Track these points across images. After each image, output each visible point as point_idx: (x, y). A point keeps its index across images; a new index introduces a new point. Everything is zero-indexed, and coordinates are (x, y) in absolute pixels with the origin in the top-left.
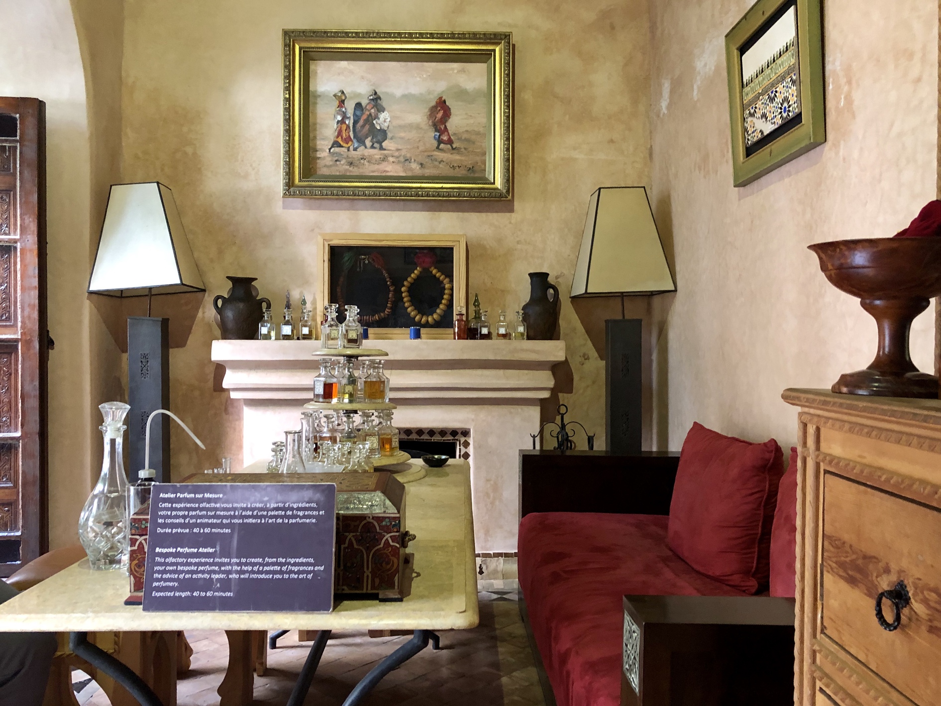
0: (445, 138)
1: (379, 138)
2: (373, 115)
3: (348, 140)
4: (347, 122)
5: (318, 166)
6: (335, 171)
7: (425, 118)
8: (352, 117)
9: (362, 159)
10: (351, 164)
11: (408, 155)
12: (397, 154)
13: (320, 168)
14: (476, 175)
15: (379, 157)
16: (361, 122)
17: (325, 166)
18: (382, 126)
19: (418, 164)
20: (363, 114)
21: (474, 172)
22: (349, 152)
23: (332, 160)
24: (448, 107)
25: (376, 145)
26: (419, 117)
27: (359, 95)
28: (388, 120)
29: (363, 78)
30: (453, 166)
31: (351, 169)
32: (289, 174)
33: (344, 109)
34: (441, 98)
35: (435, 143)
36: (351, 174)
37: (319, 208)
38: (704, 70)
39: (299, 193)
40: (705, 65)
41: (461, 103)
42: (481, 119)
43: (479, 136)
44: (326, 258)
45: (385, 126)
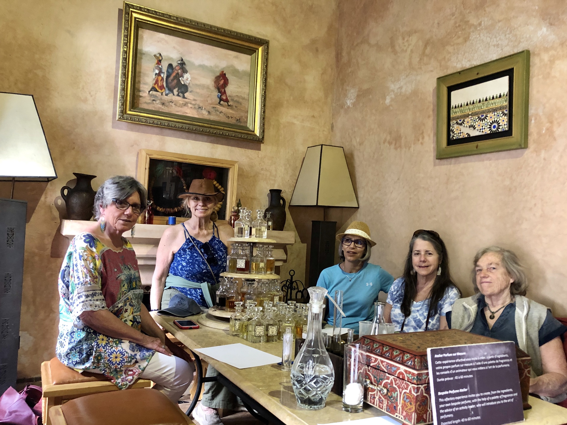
0: (224, 98)
1: (183, 90)
2: (180, 74)
3: (162, 87)
4: (162, 75)
5: (140, 102)
6: (151, 107)
7: (213, 83)
8: (166, 73)
9: (171, 102)
10: (163, 104)
11: (201, 105)
12: (193, 102)
13: (141, 103)
14: (241, 124)
15: (182, 102)
16: (172, 77)
17: (146, 103)
18: (185, 82)
19: (207, 111)
20: (173, 72)
21: (240, 122)
22: (162, 96)
23: (150, 100)
24: (227, 78)
25: (181, 94)
26: (209, 81)
27: (171, 59)
28: (190, 79)
29: (174, 47)
30: (228, 116)
31: (163, 107)
32: (124, 104)
33: (160, 66)
34: (223, 72)
35: (218, 100)
36: (163, 111)
37: (138, 131)
38: (399, 90)
39: (131, 119)
40: (401, 88)
41: (235, 78)
42: (246, 90)
43: (244, 100)
44: (147, 166)
45: (187, 83)
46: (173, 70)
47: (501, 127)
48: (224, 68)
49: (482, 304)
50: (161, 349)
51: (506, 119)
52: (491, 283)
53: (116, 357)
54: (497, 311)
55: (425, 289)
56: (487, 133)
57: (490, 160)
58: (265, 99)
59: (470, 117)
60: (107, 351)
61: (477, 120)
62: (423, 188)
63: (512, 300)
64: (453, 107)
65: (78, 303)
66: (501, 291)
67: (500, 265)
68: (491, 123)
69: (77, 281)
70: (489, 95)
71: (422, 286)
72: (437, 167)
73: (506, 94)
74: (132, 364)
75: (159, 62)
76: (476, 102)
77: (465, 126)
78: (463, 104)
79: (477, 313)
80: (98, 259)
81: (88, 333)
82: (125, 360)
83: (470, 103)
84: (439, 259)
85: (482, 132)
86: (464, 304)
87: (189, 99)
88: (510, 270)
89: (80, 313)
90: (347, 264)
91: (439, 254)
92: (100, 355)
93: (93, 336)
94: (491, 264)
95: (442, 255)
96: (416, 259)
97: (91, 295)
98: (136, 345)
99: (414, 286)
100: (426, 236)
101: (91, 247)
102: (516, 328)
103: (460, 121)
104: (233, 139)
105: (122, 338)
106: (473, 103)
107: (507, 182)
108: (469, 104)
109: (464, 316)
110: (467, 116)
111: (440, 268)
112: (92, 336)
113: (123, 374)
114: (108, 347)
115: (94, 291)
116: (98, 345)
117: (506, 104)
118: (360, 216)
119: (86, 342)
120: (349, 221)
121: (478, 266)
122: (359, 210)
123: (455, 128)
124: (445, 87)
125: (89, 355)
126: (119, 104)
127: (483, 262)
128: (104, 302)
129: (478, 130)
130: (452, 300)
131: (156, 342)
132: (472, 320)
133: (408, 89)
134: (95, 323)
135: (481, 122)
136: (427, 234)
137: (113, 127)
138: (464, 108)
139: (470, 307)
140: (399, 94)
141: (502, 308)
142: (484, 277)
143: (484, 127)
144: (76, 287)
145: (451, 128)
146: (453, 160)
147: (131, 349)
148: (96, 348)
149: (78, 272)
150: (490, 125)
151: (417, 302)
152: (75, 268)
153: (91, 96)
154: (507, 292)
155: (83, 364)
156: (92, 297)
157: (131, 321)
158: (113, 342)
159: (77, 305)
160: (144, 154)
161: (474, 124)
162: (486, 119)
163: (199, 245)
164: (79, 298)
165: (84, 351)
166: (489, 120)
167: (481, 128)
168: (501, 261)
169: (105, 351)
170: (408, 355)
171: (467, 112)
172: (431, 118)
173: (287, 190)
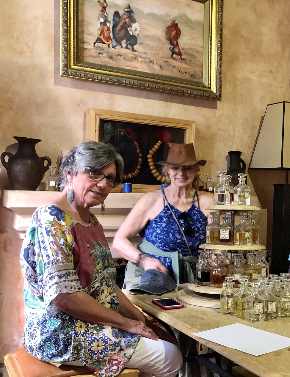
0: (177, 51)
1: (132, 42)
2: (128, 23)
3: (108, 39)
4: (108, 25)
5: (85, 55)
6: (97, 61)
7: (164, 34)
8: (112, 22)
9: (119, 55)
10: (111, 58)
11: (152, 59)
12: (144, 56)
13: (86, 57)
14: (196, 80)
15: (132, 56)
16: (119, 27)
17: (91, 56)
18: (134, 33)
19: (158, 65)
20: (120, 21)
21: (195, 78)
22: (109, 49)
23: (95, 52)
24: (179, 28)
25: (129, 46)
26: (159, 32)
27: (117, 6)
28: (138, 29)
30: (182, 71)
31: (111, 61)
32: (67, 57)
33: (105, 14)
34: (174, 21)
35: (170, 53)
36: (111, 65)
37: (84, 88)
39: (76, 74)
41: (187, 28)
42: (200, 42)
43: (198, 53)
44: (97, 128)
45: (136, 33)
46: (120, 18)
48: (176, 17)
50: (146, 334)
53: (98, 346)
58: (221, 51)
60: (87, 339)
65: (51, 285)
69: (46, 260)
74: (116, 352)
75: (104, 9)
80: (69, 233)
81: (64, 321)
82: (109, 348)
87: (138, 52)
89: (54, 296)
92: (80, 345)
93: (70, 323)
97: (64, 275)
98: (119, 331)
101: (59, 220)
104: (189, 97)
105: (103, 323)
112: (68, 323)
113: (107, 364)
114: (87, 335)
115: (68, 271)
116: (76, 333)
119: (63, 331)
125: (67, 346)
126: (61, 57)
128: (79, 282)
131: (139, 326)
134: (71, 306)
137: (55, 84)
144: (46, 267)
147: (114, 335)
148: (74, 336)
149: (47, 250)
152: (42, 245)
153: (28, 48)
155: (61, 357)
156: (67, 277)
157: (109, 303)
158: (93, 328)
159: (50, 288)
160: (93, 113)
163: (177, 214)
164: (51, 279)
165: (61, 341)
169: (85, 339)
173: (246, 152)
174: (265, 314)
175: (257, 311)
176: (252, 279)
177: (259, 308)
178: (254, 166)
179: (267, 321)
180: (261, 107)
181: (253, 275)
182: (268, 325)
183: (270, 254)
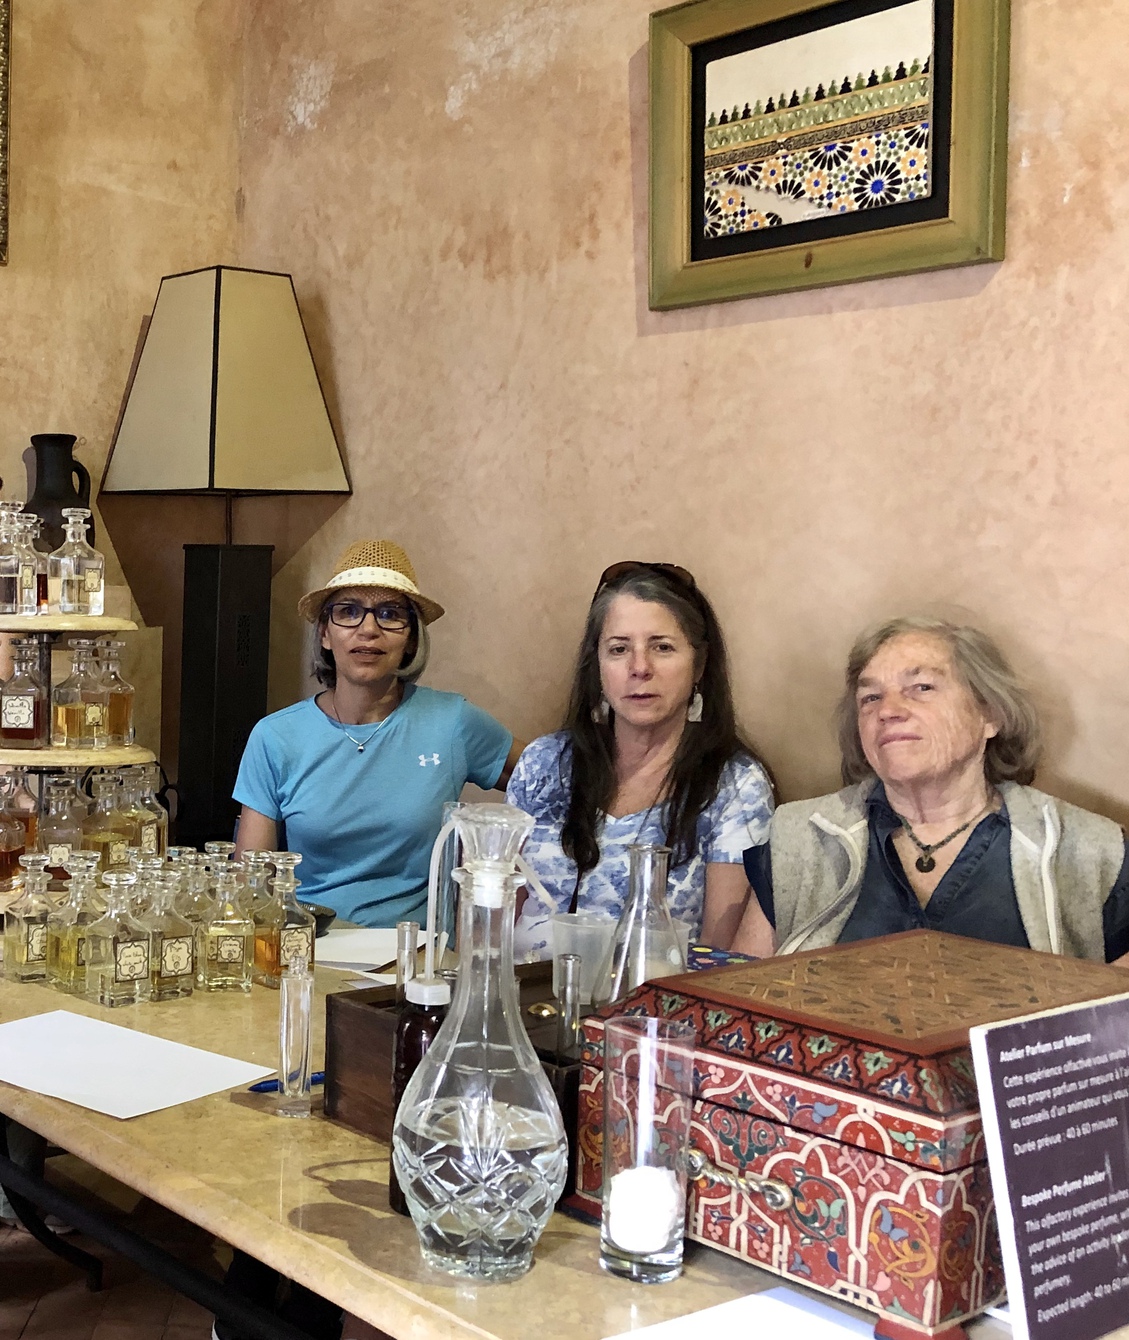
38: (498, 63)
40: (505, 54)
47: (902, 187)
49: (882, 818)
51: (922, 155)
52: (918, 738)
54: (942, 843)
55: (646, 771)
56: (847, 210)
57: (856, 309)
59: (780, 152)
61: (811, 163)
62: (599, 414)
63: (990, 800)
64: (713, 120)
66: (957, 766)
67: (949, 675)
68: (863, 173)
70: (857, 68)
71: (634, 762)
72: (652, 339)
73: (922, 64)
76: (807, 95)
77: (762, 186)
78: (752, 107)
79: (870, 851)
83: (782, 102)
84: (696, 663)
85: (830, 205)
86: (817, 818)
88: (984, 692)
90: (348, 695)
91: (696, 647)
94: (917, 672)
95: (704, 650)
96: (614, 670)
99: (608, 761)
100: (649, 584)
102: (1021, 902)
103: (742, 168)
106: (795, 101)
107: (924, 386)
108: (776, 106)
109: (819, 865)
110: (773, 149)
111: (699, 698)
117: (926, 99)
118: (353, 519)
120: (314, 541)
121: (866, 683)
122: (353, 497)
123: (722, 194)
124: (679, 44)
127: (887, 669)
129: (811, 200)
130: (747, 807)
132: (857, 879)
133: (530, 58)
135: (825, 171)
136: (652, 577)
138: (757, 121)
139: (841, 831)
140: (497, 78)
141: (959, 831)
142: (895, 719)
143: (834, 190)
145: (707, 195)
146: (713, 312)
150: (858, 181)
151: (618, 818)
154: (974, 771)
161: (798, 180)
162: (845, 158)
166: (856, 162)
167: (825, 192)
168: (950, 660)
170: (880, 1054)
171: (772, 135)
172: (626, 163)
173: (89, 437)
174: (153, 979)
175: (125, 970)
176: (111, 862)
177: (133, 958)
178: (116, 484)
179: (161, 1003)
180: (140, 285)
181: (115, 848)
182: (163, 1016)
183: (173, 780)
